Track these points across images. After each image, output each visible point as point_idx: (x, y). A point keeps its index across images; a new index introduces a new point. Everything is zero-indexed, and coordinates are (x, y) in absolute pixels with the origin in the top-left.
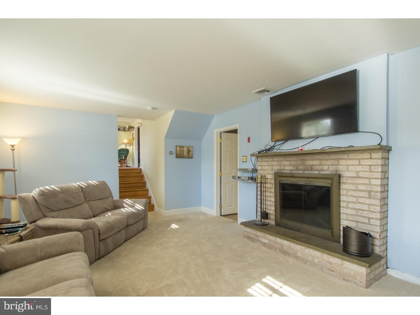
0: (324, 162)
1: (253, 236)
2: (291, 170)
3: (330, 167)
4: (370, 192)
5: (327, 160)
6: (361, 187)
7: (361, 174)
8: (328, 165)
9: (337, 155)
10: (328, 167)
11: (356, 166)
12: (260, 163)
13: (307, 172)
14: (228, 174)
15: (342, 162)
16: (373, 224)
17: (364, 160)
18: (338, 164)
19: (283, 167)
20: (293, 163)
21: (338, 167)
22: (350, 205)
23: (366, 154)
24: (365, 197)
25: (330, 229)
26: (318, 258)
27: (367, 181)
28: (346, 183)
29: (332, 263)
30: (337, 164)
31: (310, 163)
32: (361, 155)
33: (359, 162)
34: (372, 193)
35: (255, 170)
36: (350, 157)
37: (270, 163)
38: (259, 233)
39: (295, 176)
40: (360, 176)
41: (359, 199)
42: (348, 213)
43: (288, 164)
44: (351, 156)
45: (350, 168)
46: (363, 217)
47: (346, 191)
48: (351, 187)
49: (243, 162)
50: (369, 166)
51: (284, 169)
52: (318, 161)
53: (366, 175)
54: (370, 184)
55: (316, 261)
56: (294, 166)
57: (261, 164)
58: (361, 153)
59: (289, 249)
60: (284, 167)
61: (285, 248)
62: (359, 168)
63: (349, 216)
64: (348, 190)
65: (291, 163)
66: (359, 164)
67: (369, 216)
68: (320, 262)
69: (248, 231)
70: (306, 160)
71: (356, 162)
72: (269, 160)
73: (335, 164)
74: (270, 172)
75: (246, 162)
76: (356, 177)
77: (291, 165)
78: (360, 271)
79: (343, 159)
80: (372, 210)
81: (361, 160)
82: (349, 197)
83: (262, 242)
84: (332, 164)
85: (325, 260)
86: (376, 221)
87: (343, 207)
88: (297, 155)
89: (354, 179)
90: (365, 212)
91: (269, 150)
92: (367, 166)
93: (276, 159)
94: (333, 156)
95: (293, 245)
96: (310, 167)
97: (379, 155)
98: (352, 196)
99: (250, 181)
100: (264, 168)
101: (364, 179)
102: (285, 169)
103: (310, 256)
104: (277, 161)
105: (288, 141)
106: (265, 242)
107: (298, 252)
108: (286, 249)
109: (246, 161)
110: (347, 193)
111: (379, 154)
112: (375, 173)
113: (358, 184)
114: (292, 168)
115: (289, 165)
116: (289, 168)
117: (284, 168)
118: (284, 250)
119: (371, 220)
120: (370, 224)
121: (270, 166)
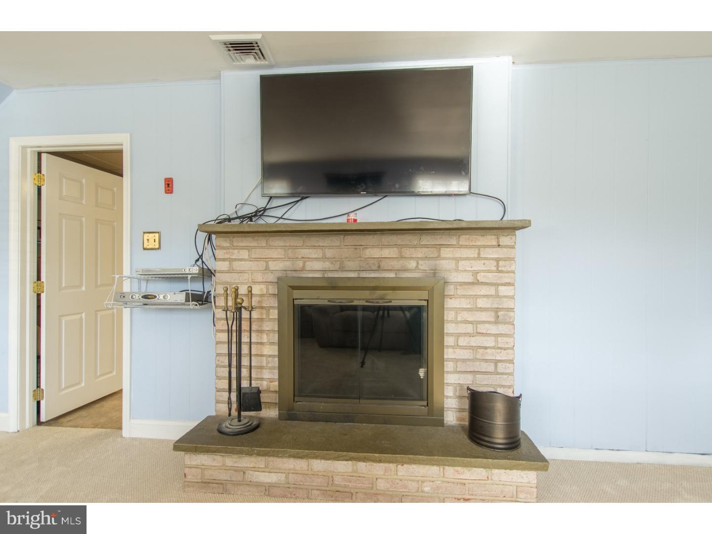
0: (408, 251)
1: (223, 476)
2: (324, 271)
3: (421, 262)
4: (496, 310)
5: (415, 247)
6: (481, 303)
7: (481, 277)
8: (417, 259)
9: (436, 236)
10: (418, 263)
11: (473, 261)
12: (225, 251)
13: (367, 276)
14: (66, 287)
15: (445, 252)
16: (502, 372)
17: (488, 250)
18: (438, 257)
19: (300, 264)
20: (329, 253)
21: (438, 262)
22: (462, 341)
23: (489, 237)
24: (488, 322)
25: (422, 400)
26: (431, 479)
27: (491, 291)
28: (454, 295)
29: (464, 481)
30: (436, 256)
31: (375, 253)
32: (481, 238)
33: (479, 254)
34: (500, 313)
35: (207, 274)
36: (461, 243)
37: (257, 253)
38: (246, 462)
39: (341, 284)
40: (480, 281)
41: (478, 325)
42: (457, 358)
43: (315, 256)
44: (464, 239)
45: (462, 265)
46: (486, 361)
47: (453, 313)
48: (465, 304)
49: (145, 249)
50: (496, 260)
51: (303, 269)
52: (395, 249)
53: (491, 277)
54: (497, 296)
55: (426, 489)
56: (332, 260)
57: (227, 256)
58: (482, 235)
59: (350, 482)
60: (304, 262)
61: (338, 480)
62: (478, 266)
63: (459, 364)
64: (458, 310)
65: (324, 254)
66: (478, 257)
67: (496, 359)
68: (438, 488)
69: (204, 463)
70: (366, 247)
71: (472, 253)
72: (256, 245)
73: (432, 256)
74: (259, 277)
75: (159, 248)
76: (472, 284)
77: (324, 258)
78: (525, 480)
79: (448, 246)
80: (500, 346)
81: (481, 249)
82: (460, 325)
83: (258, 485)
84: (426, 257)
85: (450, 480)
86: (508, 364)
87: (448, 347)
88: (341, 234)
89: (469, 286)
90: (488, 350)
91: (250, 217)
92: (491, 261)
93: (278, 242)
94: (426, 240)
95: (363, 467)
96: (374, 264)
97: (512, 241)
98: (466, 322)
99: (192, 304)
100: (237, 265)
101: (486, 286)
102: (308, 268)
103: (409, 482)
104: (284, 247)
105: (308, 197)
106: (269, 481)
107: (379, 480)
108: (343, 483)
109: (157, 246)
110: (456, 317)
111: (511, 238)
112: (506, 274)
113: (477, 297)
114: (327, 265)
115: (317, 259)
116: (318, 265)
117: (304, 266)
118: (336, 486)
119: (499, 365)
120: (498, 374)
121: (258, 259)
